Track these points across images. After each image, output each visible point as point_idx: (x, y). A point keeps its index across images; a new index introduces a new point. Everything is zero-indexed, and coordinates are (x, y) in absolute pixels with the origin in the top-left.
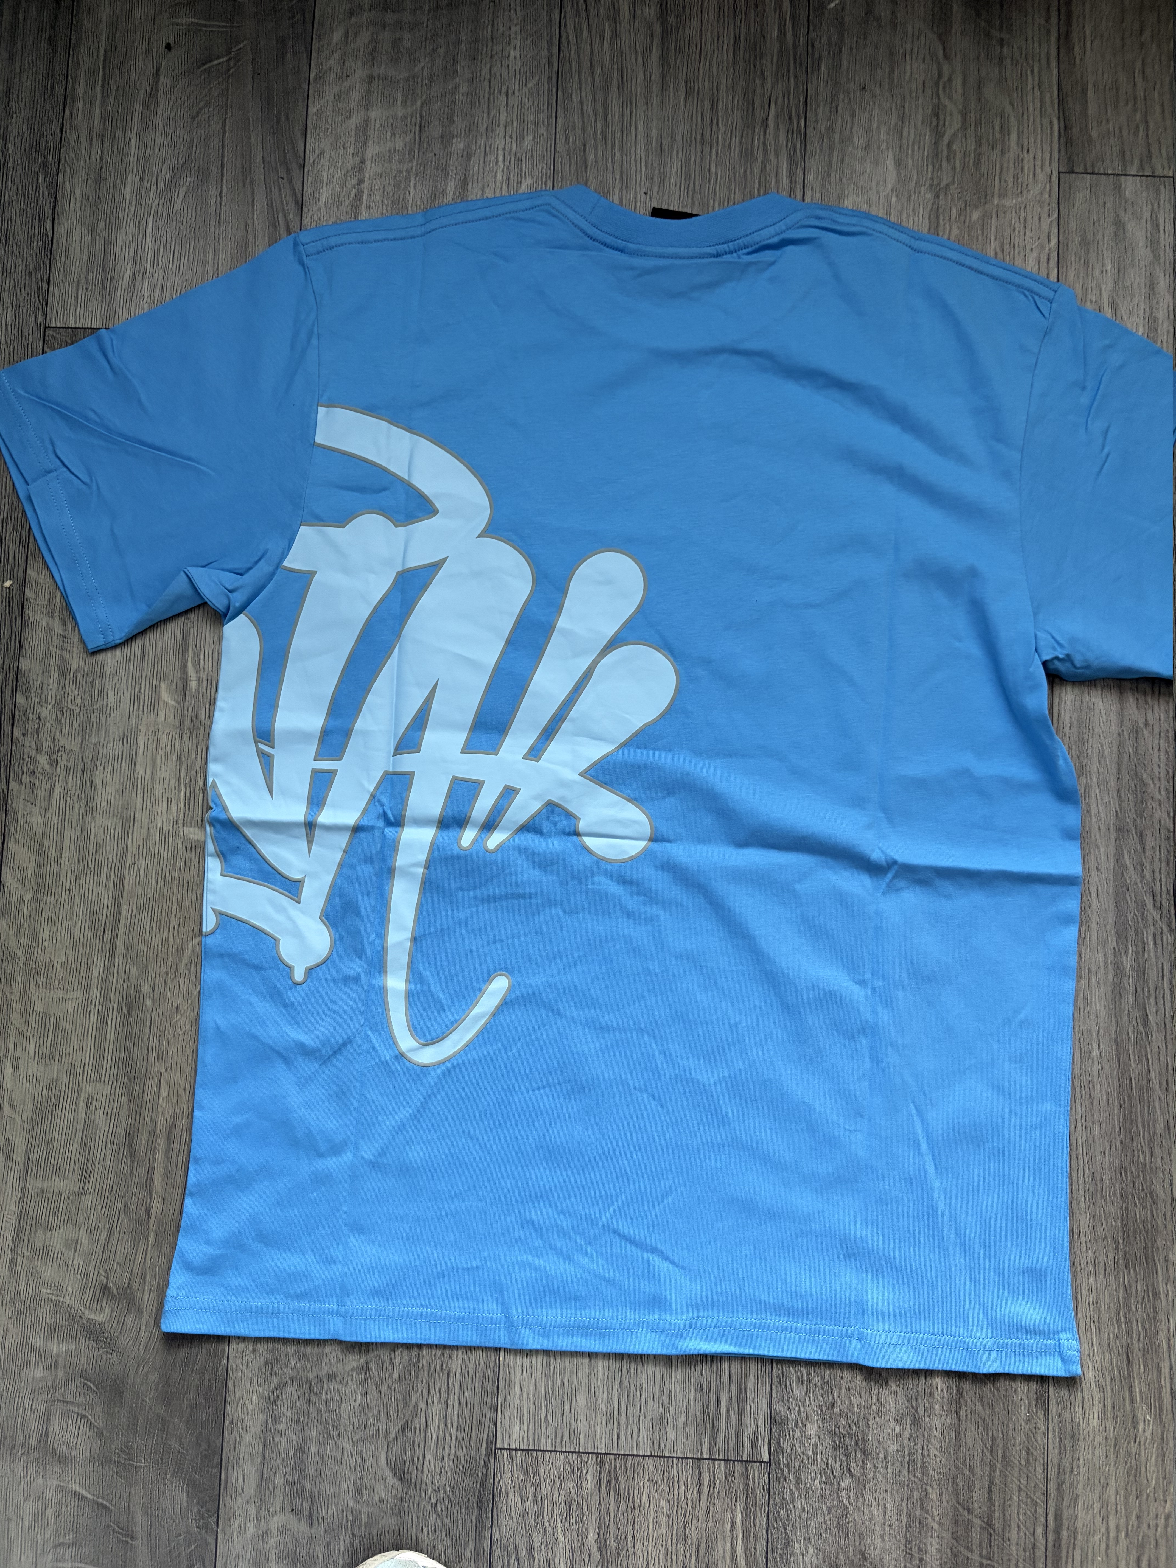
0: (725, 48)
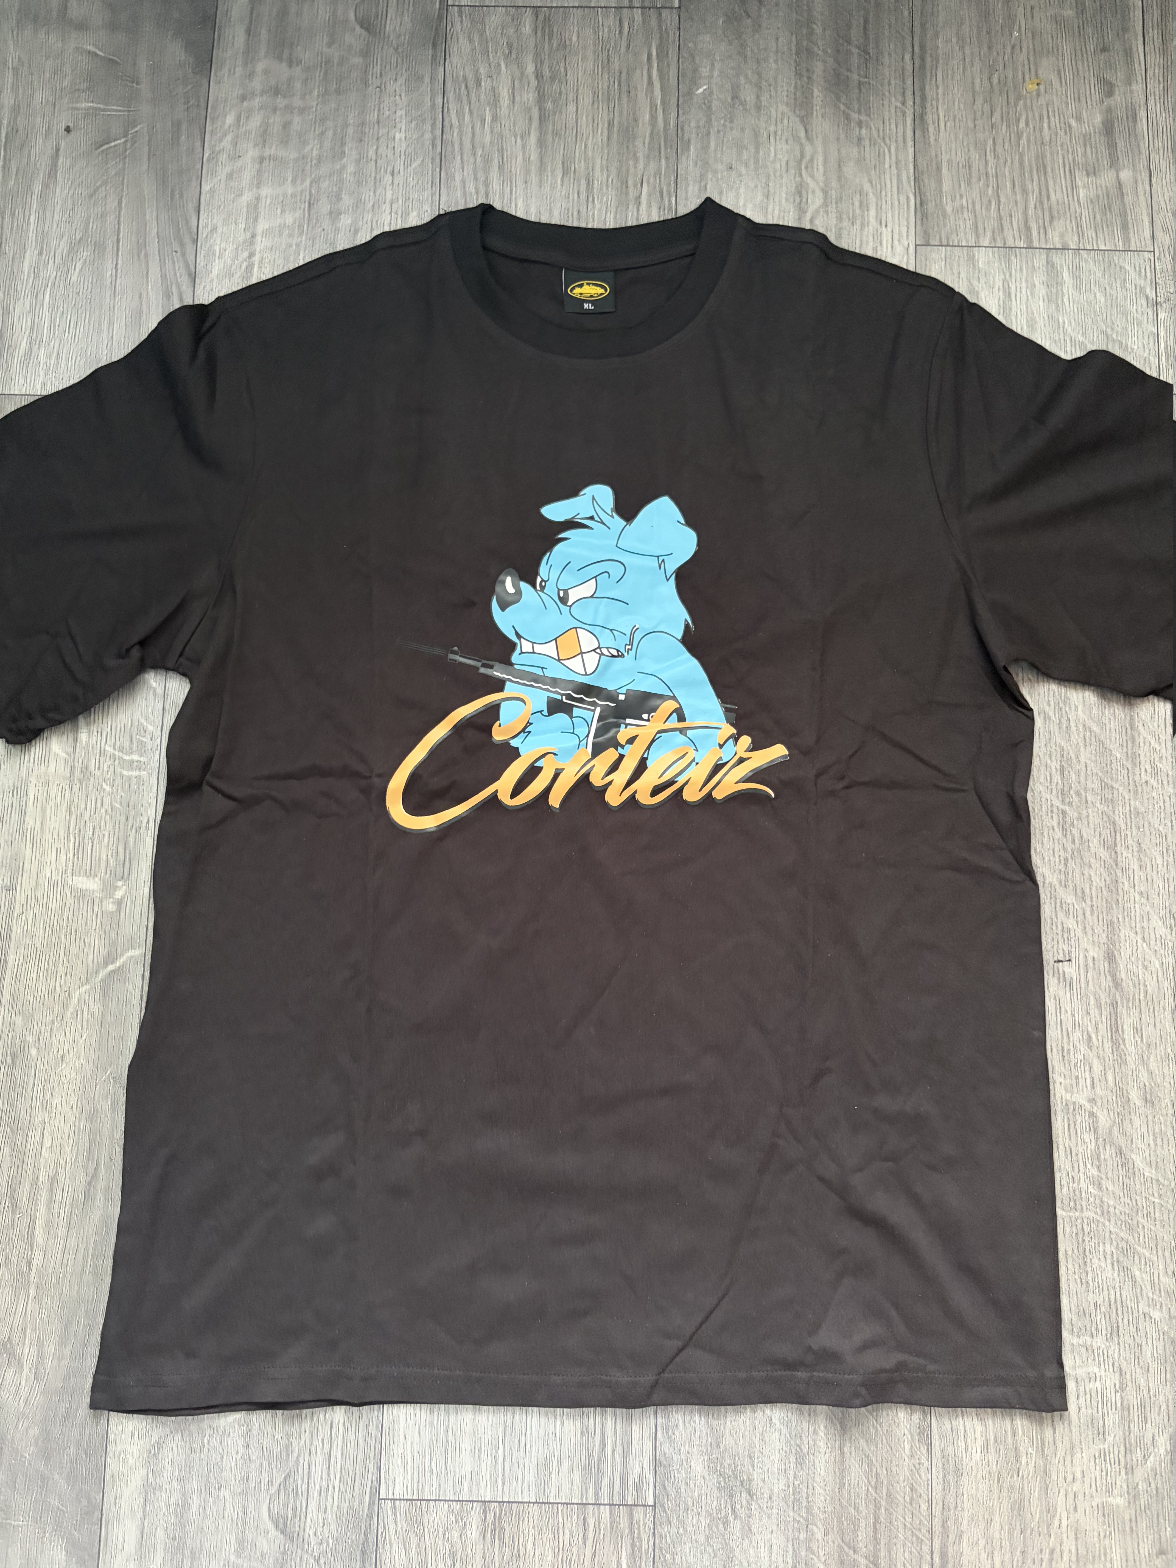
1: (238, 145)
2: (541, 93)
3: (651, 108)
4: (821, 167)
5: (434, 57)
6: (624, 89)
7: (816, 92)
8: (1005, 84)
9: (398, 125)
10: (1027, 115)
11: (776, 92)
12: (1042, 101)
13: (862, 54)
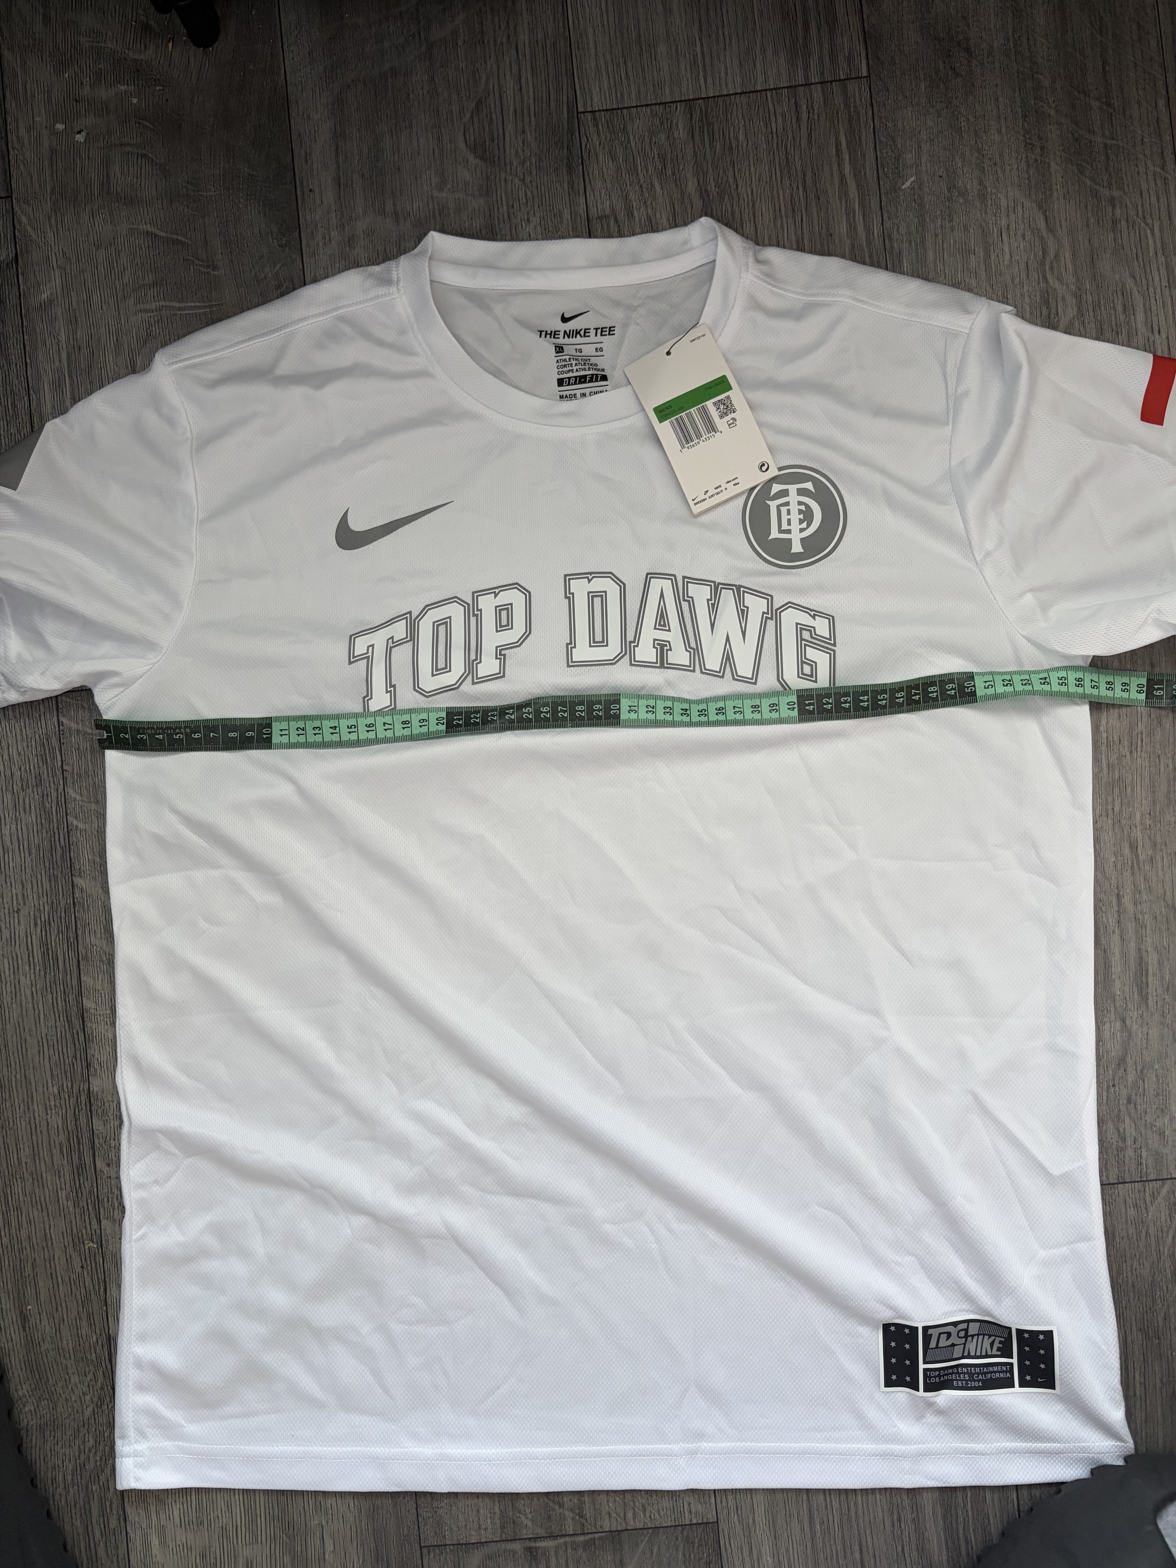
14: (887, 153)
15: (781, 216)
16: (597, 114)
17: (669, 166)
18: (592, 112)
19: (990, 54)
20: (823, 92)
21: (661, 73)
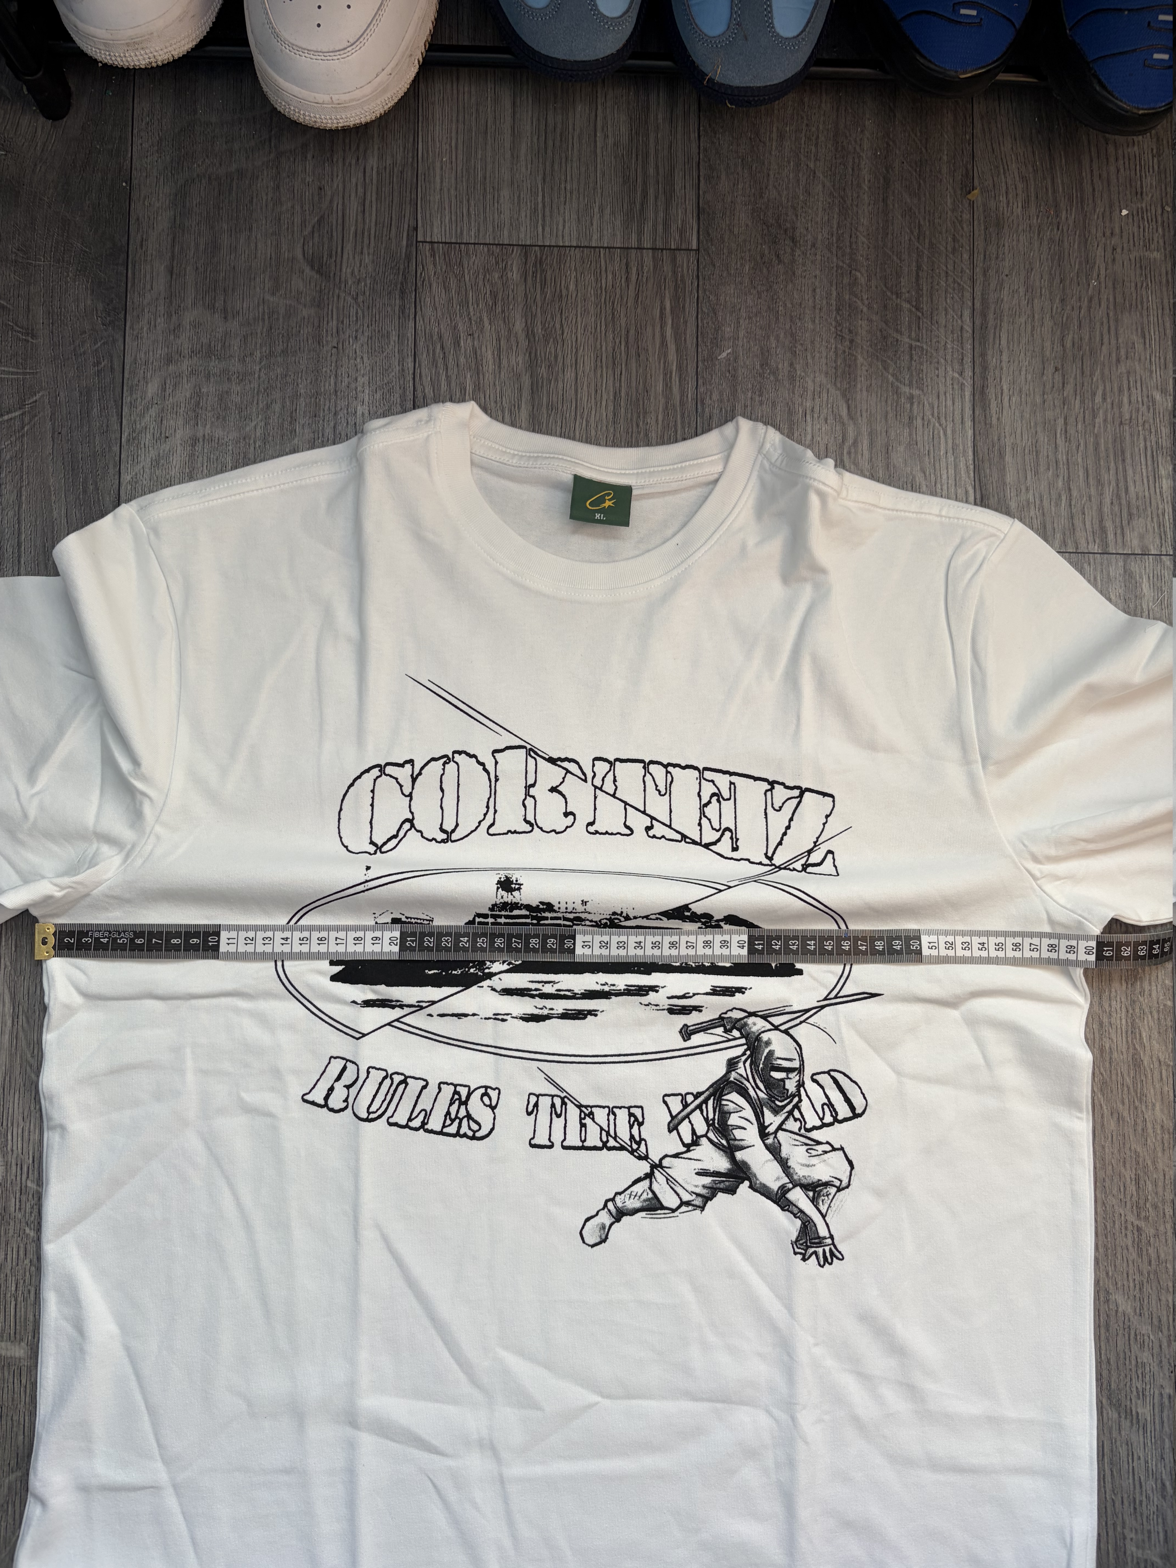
0: (604, 403)
1: (164, 422)
2: (533, 355)
3: (665, 374)
4: (866, 453)
5: (402, 309)
6: (633, 352)
7: (860, 360)
8: (1080, 348)
9: (360, 395)
10: (1105, 386)
11: (813, 358)
12: (1122, 369)
13: (914, 309)
14: (708, 323)
15: (602, 367)
16: (436, 245)
17: (500, 304)
18: (431, 242)
19: (813, 245)
20: (653, 257)
21: (502, 216)
